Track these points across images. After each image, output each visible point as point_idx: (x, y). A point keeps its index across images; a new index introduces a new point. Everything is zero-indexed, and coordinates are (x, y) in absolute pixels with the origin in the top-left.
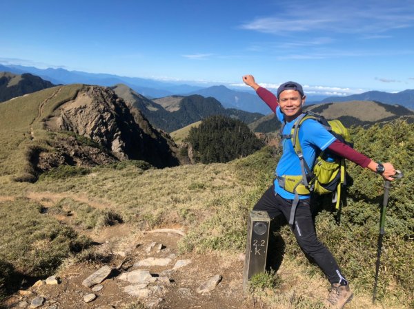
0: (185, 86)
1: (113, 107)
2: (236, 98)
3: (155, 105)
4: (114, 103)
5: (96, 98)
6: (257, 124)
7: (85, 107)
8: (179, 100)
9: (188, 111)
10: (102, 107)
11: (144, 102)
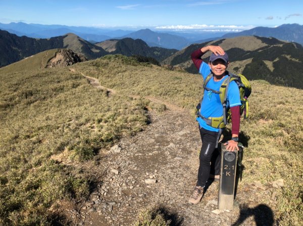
0: (120, 31)
1: (73, 59)
2: (159, 38)
3: (97, 48)
4: (73, 57)
5: (65, 56)
6: (173, 58)
7: (61, 60)
8: (115, 42)
9: (122, 51)
10: (68, 60)
11: (89, 46)
